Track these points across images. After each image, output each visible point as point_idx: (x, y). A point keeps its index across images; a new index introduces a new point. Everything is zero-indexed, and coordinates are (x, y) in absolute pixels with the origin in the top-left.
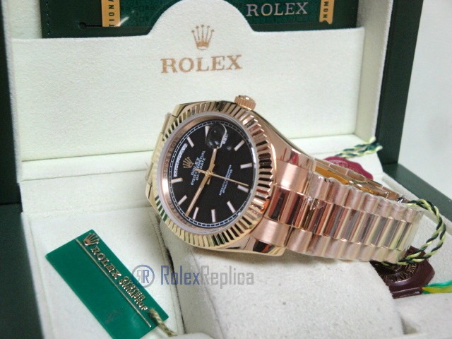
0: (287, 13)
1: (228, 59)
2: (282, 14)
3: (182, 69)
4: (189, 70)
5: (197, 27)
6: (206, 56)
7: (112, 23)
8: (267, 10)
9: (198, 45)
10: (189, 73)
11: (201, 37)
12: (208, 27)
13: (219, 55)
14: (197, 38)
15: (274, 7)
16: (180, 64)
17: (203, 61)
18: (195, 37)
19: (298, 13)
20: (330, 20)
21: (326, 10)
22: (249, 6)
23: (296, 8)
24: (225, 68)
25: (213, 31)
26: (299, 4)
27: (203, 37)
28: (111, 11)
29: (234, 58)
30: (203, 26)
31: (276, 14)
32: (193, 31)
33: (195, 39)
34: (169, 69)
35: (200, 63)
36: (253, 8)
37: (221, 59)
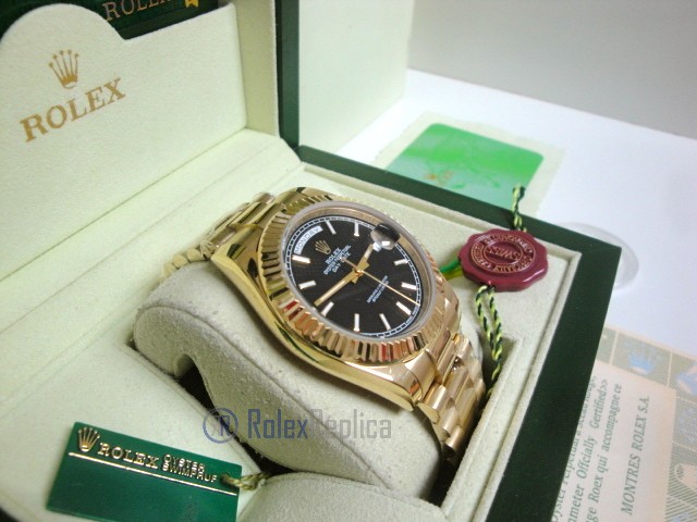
2: (146, 7)
4: (63, 123)
5: (55, 57)
12: (70, 52)
18: (56, 72)
24: (106, 102)
27: (66, 68)
29: (113, 84)
31: (139, 8)
33: (58, 76)
35: (73, 108)
37: (98, 91)
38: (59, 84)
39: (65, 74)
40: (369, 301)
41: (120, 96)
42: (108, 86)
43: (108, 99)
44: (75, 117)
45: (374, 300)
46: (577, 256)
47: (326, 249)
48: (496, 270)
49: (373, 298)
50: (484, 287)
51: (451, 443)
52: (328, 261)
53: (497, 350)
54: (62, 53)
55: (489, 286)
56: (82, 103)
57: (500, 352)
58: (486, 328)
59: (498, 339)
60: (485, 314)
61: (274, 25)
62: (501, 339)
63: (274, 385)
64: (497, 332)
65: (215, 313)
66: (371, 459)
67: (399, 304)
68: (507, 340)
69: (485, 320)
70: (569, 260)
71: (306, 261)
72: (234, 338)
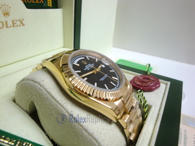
0: (37, 2)
1: (19, 21)
2: (35, 2)
4: (2, 28)
5: (2, 5)
6: (9, 20)
10: (2, 29)
12: (7, 6)
18: (2, 10)
19: (40, 2)
20: (51, 5)
24: (18, 25)
27: (6, 10)
29: (21, 20)
31: (33, 2)
33: (2, 12)
35: (7, 24)
37: (16, 21)
38: (3, 15)
39: (5, 12)
40: (100, 80)
41: (23, 25)
42: (19, 20)
43: (19, 25)
44: (7, 27)
45: (102, 80)
46: (169, 83)
47: (85, 63)
48: (143, 85)
49: (102, 79)
50: (140, 90)
51: (132, 138)
52: (86, 67)
53: (146, 108)
54: (5, 5)
55: (141, 90)
56: (10, 23)
57: (147, 109)
58: (141, 102)
59: (146, 105)
60: (140, 97)
61: (74, 14)
62: (147, 105)
63: (63, 109)
64: (145, 102)
65: (43, 81)
66: (100, 140)
67: (111, 82)
68: (149, 105)
69: (141, 99)
70: (166, 84)
71: (78, 65)
72: (49, 90)
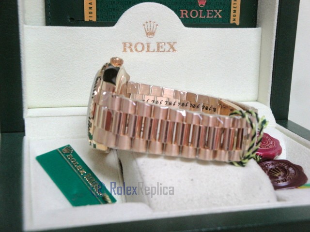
3: (136, 50)
7: (91, 19)
8: (194, 14)
9: (147, 34)
11: (149, 29)
13: (161, 42)
14: (146, 29)
15: (199, 12)
16: (135, 47)
17: (151, 45)
21: (235, 16)
22: (182, 11)
23: (214, 14)
25: (157, 25)
26: (216, 11)
28: (91, 11)
30: (150, 22)
32: (144, 25)
34: (128, 50)
36: (184, 12)
